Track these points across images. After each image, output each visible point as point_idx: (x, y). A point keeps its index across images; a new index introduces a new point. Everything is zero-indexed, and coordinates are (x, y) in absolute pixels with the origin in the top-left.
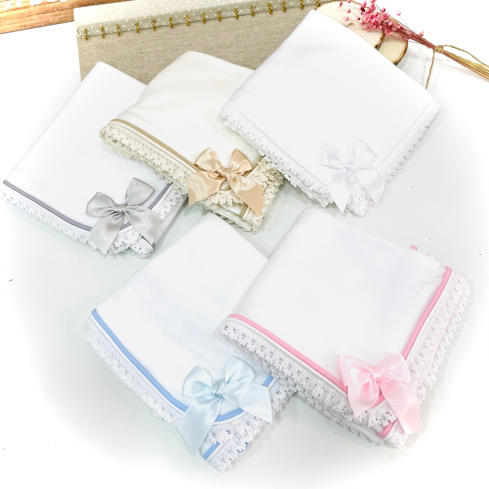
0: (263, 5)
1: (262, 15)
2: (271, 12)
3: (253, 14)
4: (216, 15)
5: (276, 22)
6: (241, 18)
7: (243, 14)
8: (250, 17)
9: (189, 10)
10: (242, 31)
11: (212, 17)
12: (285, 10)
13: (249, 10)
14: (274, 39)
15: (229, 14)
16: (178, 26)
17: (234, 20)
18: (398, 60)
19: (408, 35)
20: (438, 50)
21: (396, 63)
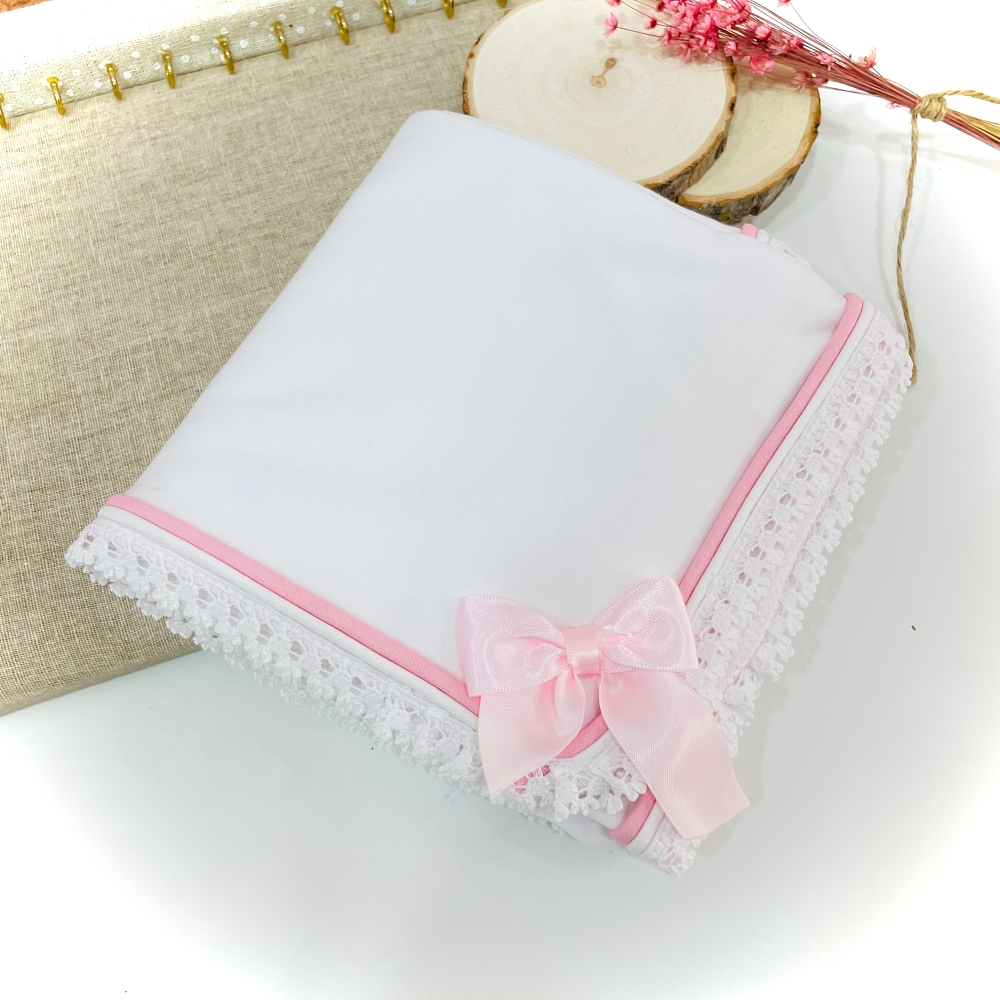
0: (314, 15)
1: (316, 50)
2: (346, 35)
3: (285, 50)
4: (158, 66)
5: (366, 71)
6: (245, 70)
7: (248, 51)
8: (274, 61)
10: (251, 113)
11: (147, 75)
12: (392, 24)
13: (272, 37)
14: (365, 129)
15: (203, 58)
17: (222, 76)
18: (795, 163)
19: (826, 66)
20: (928, 110)
21: (791, 175)
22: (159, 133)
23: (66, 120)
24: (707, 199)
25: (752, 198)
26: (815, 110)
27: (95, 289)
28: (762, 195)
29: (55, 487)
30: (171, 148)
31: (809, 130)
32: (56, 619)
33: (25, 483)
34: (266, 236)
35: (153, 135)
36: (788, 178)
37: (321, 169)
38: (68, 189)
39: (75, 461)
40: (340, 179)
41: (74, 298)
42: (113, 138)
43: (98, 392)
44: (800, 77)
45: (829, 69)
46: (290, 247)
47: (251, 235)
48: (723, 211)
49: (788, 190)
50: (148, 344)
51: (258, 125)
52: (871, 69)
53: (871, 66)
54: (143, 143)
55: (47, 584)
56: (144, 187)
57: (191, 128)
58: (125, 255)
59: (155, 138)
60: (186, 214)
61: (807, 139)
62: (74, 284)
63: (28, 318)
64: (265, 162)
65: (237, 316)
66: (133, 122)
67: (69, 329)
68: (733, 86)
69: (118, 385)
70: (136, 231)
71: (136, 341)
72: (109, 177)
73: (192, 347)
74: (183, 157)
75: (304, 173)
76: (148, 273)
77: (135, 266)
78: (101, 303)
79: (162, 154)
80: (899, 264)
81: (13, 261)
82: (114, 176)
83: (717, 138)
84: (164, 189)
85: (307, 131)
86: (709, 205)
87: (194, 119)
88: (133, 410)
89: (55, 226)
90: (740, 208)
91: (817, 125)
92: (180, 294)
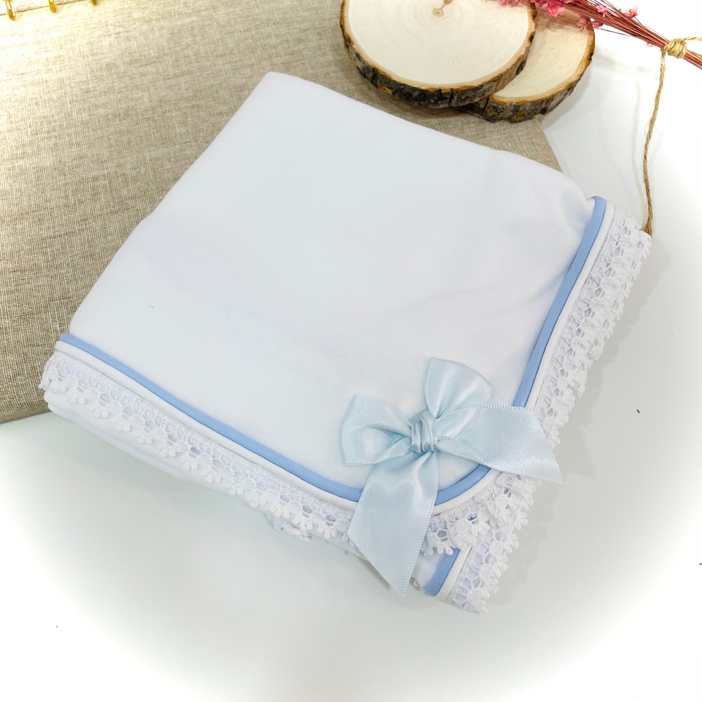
18: (574, 79)
19: (601, 14)
20: (673, 49)
21: (570, 88)
22: (121, 29)
24: (510, 100)
25: (542, 101)
26: (590, 43)
27: (69, 135)
28: (549, 100)
29: (31, 270)
30: (130, 41)
31: (586, 57)
32: (26, 361)
33: (10, 265)
34: (193, 106)
35: (117, 31)
36: (569, 90)
37: (236, 62)
38: (54, 64)
39: (46, 253)
40: (248, 70)
41: (54, 140)
42: (89, 31)
43: (66, 206)
44: (583, 21)
45: (604, 16)
46: (210, 115)
47: (183, 104)
48: (521, 109)
49: (568, 99)
50: (104, 175)
51: (192, 28)
52: (634, 18)
53: (634, 16)
54: (110, 35)
55: (21, 336)
56: (109, 66)
57: (145, 27)
58: (92, 113)
59: (119, 33)
60: (137, 87)
61: (584, 64)
62: (54, 130)
63: (20, 151)
64: (196, 54)
65: (169, 160)
66: (103, 21)
67: (48, 161)
68: (534, 24)
69: (81, 202)
70: (100, 96)
71: (96, 173)
72: (84, 57)
73: (135, 179)
74: (138, 47)
75: (224, 64)
76: (108, 126)
77: (99, 121)
78: (72, 145)
79: (123, 44)
80: (645, 158)
81: (12, 111)
82: (88, 57)
83: (519, 59)
84: (122, 69)
85: (228, 35)
86: (511, 104)
87: (147, 22)
88: (90, 221)
89: (43, 90)
90: (533, 108)
91: (591, 54)
92: (129, 142)
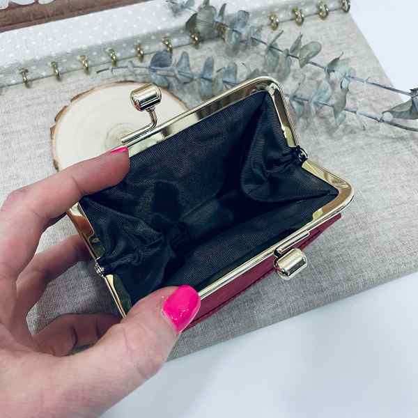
4: (133, 51)
9: (84, 46)
16: (69, 76)
23: (89, 77)
